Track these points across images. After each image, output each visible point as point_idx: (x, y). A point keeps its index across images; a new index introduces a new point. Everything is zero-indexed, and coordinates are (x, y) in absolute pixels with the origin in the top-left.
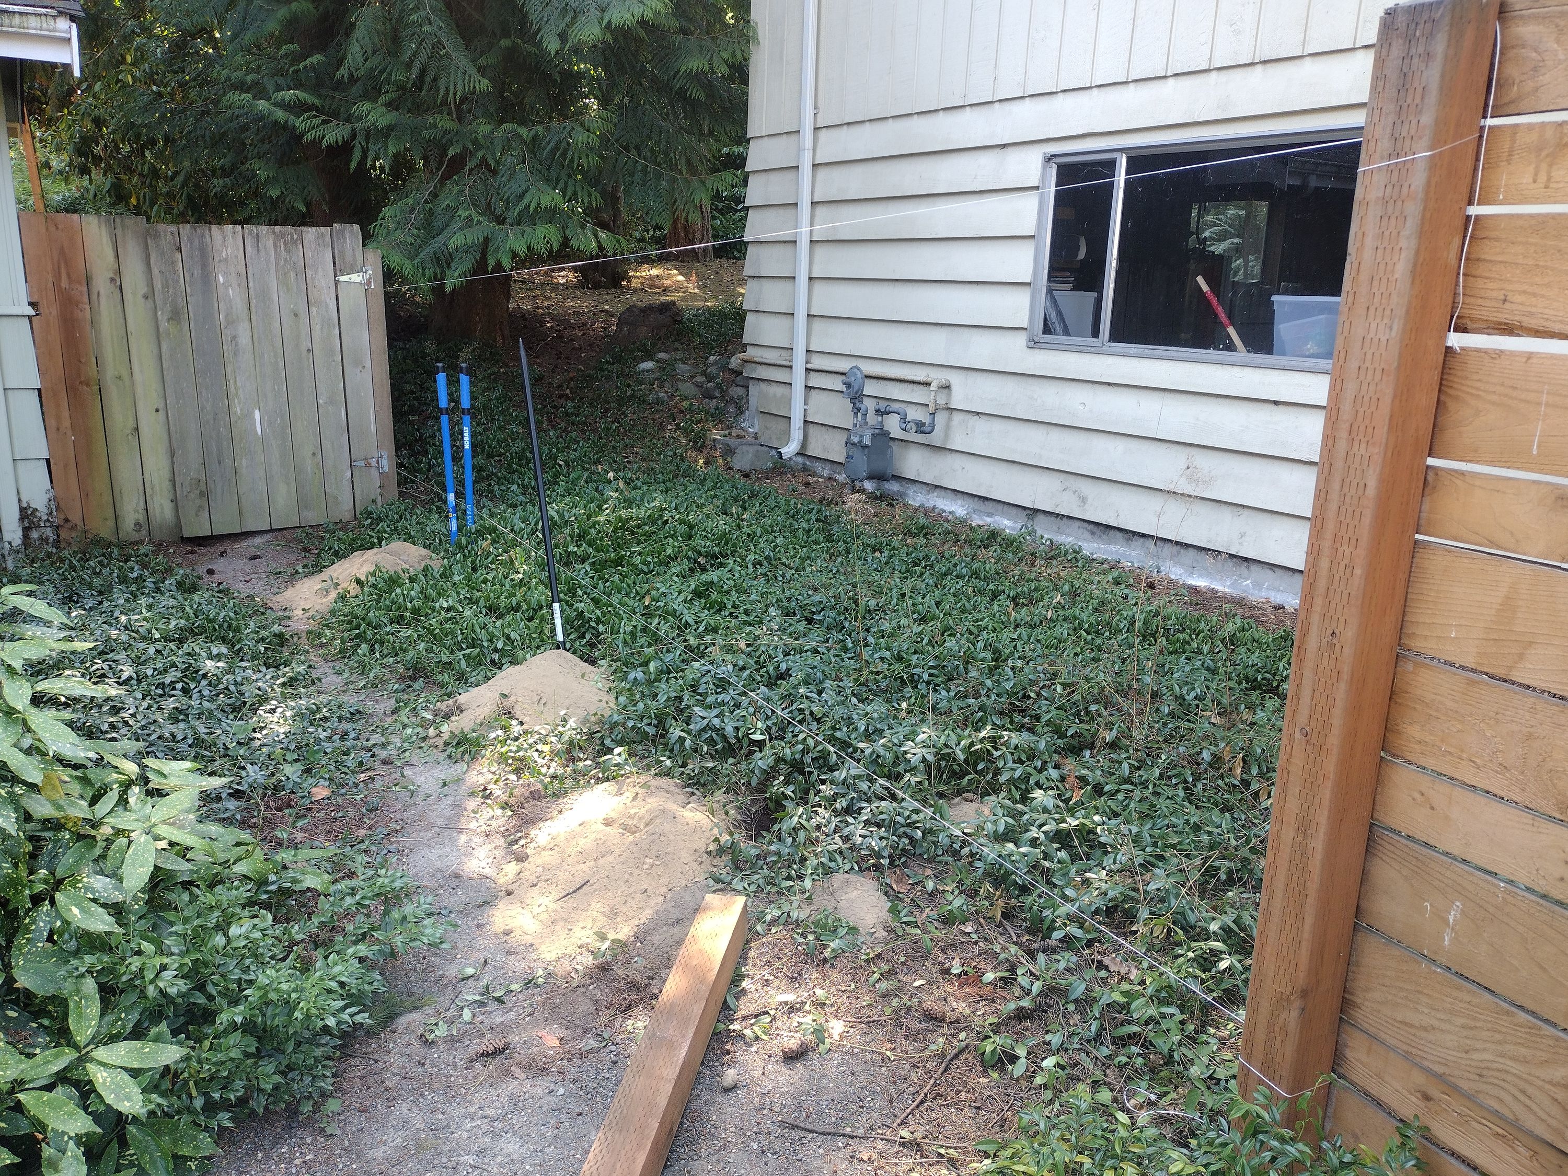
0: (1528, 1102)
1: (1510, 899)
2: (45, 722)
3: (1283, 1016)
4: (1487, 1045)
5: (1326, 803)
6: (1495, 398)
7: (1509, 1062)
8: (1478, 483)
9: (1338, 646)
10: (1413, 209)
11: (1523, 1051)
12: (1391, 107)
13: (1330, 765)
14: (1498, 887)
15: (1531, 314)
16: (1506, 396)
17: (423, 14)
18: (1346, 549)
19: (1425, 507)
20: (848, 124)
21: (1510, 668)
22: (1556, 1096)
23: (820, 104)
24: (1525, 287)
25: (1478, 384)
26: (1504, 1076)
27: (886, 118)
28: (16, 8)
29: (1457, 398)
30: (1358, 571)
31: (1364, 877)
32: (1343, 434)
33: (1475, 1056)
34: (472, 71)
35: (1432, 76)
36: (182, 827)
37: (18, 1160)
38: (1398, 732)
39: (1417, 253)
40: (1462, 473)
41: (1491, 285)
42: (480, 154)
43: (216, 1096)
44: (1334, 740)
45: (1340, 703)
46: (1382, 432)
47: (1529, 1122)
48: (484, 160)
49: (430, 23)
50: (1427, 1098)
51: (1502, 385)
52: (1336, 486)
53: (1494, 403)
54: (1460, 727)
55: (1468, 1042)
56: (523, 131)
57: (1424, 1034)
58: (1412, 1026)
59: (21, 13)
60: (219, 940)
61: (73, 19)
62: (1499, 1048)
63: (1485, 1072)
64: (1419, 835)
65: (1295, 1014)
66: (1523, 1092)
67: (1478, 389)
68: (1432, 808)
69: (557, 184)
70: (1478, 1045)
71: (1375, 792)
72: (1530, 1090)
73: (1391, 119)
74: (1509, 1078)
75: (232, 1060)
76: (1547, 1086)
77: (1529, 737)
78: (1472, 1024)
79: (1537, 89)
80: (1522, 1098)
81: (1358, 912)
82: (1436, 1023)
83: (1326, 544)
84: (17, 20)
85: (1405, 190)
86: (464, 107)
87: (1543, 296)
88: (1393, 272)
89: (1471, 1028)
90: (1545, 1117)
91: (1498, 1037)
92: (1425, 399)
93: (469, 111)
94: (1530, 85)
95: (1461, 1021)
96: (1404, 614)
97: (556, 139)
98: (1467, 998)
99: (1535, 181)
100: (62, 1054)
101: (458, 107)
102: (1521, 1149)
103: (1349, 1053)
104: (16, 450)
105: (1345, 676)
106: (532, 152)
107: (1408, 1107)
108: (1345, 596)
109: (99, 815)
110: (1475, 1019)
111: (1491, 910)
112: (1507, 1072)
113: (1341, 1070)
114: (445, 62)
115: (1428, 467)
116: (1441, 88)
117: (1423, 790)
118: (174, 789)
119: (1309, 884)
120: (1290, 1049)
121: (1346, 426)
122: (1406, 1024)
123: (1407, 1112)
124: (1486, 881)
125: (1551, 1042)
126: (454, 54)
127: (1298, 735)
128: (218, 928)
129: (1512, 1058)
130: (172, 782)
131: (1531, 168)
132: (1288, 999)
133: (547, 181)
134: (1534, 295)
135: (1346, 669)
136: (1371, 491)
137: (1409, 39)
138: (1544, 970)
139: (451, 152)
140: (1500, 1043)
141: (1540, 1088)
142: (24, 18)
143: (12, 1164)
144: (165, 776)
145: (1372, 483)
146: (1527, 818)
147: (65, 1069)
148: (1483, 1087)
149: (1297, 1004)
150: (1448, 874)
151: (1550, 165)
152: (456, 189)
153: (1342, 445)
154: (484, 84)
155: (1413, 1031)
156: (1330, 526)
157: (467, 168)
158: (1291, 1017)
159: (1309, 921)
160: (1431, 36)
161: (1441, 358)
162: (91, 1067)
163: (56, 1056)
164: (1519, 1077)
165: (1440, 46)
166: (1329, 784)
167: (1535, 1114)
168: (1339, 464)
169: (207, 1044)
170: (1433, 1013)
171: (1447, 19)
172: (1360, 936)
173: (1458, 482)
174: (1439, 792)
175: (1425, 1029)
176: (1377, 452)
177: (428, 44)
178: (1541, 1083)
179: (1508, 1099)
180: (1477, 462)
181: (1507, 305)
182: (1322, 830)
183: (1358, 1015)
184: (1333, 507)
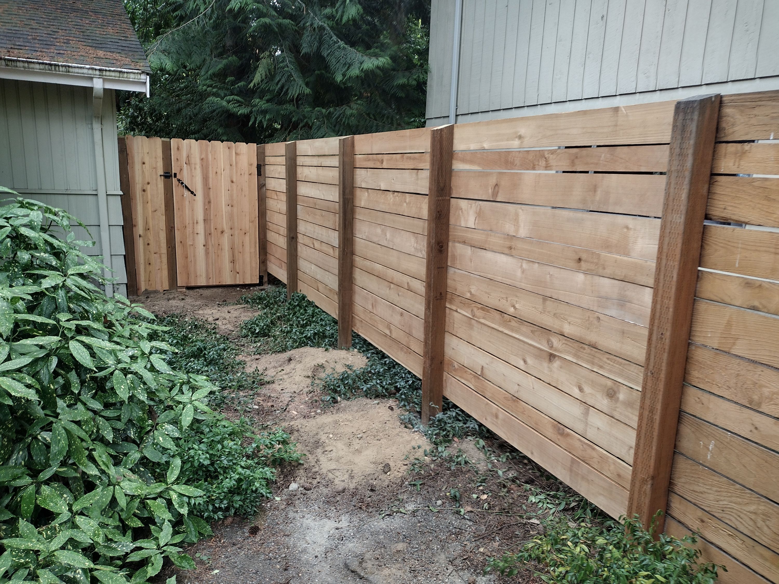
0: (741, 520)
1: (732, 439)
2: (156, 359)
3: (645, 487)
4: (725, 498)
5: (660, 401)
6: (722, 245)
7: (734, 505)
8: (717, 277)
9: (664, 339)
10: (687, 174)
11: (739, 500)
12: (679, 137)
13: (661, 386)
14: (727, 434)
15: (734, 214)
16: (726, 244)
17: (285, 63)
18: (666, 301)
19: (698, 286)
20: (472, 113)
21: (730, 348)
22: (752, 517)
23: (458, 105)
24: (732, 204)
25: (716, 239)
26: (732, 510)
27: (488, 111)
28: (125, 70)
29: (707, 244)
30: (671, 310)
31: (677, 432)
32: (664, 257)
33: (721, 503)
34: (304, 86)
35: (693, 127)
36: (202, 402)
37: (143, 526)
38: (689, 374)
39: (690, 190)
40: (711, 273)
41: (720, 203)
42: (305, 121)
43: (217, 505)
44: (663, 376)
45: (665, 361)
46: (678, 257)
47: (742, 529)
48: (307, 123)
49: (288, 67)
50: (702, 521)
51: (724, 240)
52: (662, 277)
53: (722, 247)
54: (712, 371)
55: (718, 497)
56: (324, 111)
57: (701, 495)
58: (697, 492)
59: (127, 73)
60: (220, 446)
61: (148, 74)
62: (730, 499)
63: (724, 509)
64: (698, 415)
65: (649, 486)
66: (739, 516)
67: (716, 241)
68: (703, 404)
69: (338, 132)
70: (722, 498)
71: (681, 398)
72: (742, 515)
73: (679, 141)
74: (734, 511)
75: (224, 492)
76: (748, 514)
77: (738, 375)
78: (720, 490)
79: (734, 132)
80: (739, 519)
81: (675, 447)
82: (706, 490)
83: (659, 299)
84: (125, 75)
85: (685, 167)
86: (300, 102)
87: (738, 208)
88: (681, 197)
89: (719, 491)
90: (747, 526)
91: (729, 494)
92: (696, 245)
93: (302, 104)
94: (731, 131)
95: (715, 489)
96: (691, 327)
97: (338, 114)
98: (718, 479)
99: (734, 165)
100: (161, 485)
101: (297, 101)
102: (738, 540)
103: (673, 505)
104: (112, 251)
105: (667, 350)
106: (328, 119)
107: (695, 525)
108: (666, 319)
109: (172, 395)
110: (721, 488)
111: (725, 444)
112: (733, 509)
113: (669, 512)
114: (293, 83)
115: (699, 270)
116: (697, 132)
117: (699, 397)
118: (201, 387)
119: (654, 433)
120: (647, 501)
121: (665, 254)
122: (694, 491)
123: (695, 528)
124: (723, 432)
125: (749, 495)
126: (296, 79)
127: (649, 374)
128: (219, 442)
129: (735, 503)
130: (199, 384)
131: (733, 161)
132: (646, 481)
133: (334, 131)
134: (736, 207)
135: (667, 347)
136: (675, 279)
137: (685, 113)
138: (745, 467)
139: (293, 120)
140: (730, 497)
141: (745, 514)
142: (128, 74)
143: (141, 527)
144: (197, 382)
145: (675, 276)
146: (738, 407)
147: (161, 492)
148: (724, 515)
149: (650, 482)
150: (709, 430)
151: (740, 159)
152: (295, 136)
153: (664, 262)
154: (308, 91)
155: (697, 494)
156: (660, 292)
157: (300, 126)
158: (648, 488)
159: (654, 448)
160: (693, 112)
161: (702, 229)
162: (171, 493)
163: (159, 486)
164: (738, 510)
165: (696, 117)
166: (661, 393)
167: (743, 525)
168: (663, 269)
169: (215, 486)
170: (705, 486)
171: (698, 107)
172: (676, 456)
173: (710, 277)
174: (705, 397)
175: (701, 493)
176: (676, 264)
177: (286, 76)
178: (745, 512)
179: (733, 519)
180: (716, 269)
181: (726, 211)
182: (659, 411)
183: (676, 489)
184: (661, 285)
